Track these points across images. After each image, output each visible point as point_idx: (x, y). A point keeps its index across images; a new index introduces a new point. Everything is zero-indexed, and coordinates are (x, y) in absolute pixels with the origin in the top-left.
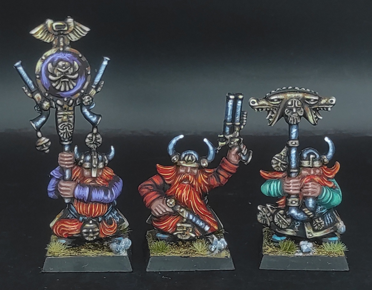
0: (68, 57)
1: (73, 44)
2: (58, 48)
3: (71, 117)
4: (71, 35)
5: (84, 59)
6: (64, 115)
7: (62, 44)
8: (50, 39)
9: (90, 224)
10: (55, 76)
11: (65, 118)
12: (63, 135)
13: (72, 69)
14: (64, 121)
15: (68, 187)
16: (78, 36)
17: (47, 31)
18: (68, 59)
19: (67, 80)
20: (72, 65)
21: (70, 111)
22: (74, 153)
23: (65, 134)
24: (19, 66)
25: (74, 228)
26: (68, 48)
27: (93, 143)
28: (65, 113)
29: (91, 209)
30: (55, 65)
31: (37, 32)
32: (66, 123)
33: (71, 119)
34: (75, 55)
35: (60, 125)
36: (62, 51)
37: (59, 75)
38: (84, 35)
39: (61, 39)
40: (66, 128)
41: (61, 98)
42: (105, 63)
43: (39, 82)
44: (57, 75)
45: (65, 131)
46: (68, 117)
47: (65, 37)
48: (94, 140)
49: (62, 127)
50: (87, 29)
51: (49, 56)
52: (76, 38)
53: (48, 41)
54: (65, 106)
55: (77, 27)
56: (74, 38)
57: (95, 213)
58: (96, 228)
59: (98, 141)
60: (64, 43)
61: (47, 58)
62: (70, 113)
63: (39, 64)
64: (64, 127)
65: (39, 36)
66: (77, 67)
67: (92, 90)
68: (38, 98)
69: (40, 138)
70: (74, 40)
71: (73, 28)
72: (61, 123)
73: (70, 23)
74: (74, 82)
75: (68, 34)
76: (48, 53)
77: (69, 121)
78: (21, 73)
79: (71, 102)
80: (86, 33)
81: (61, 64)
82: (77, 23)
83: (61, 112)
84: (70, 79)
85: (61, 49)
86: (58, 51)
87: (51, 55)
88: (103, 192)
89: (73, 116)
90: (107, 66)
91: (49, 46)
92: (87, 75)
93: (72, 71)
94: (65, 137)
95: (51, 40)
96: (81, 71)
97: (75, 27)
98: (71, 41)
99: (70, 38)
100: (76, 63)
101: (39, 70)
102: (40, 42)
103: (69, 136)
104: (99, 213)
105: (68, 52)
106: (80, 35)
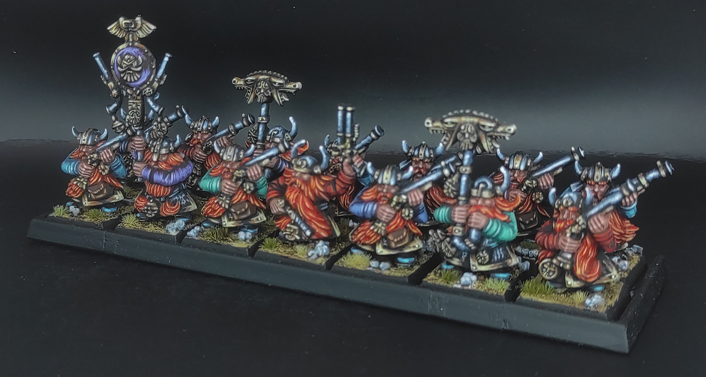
0: (134, 52)
1: (142, 41)
2: (128, 43)
3: (139, 105)
4: (139, 32)
5: (150, 54)
6: (134, 103)
7: (131, 40)
8: (122, 34)
9: (151, 203)
10: (122, 68)
11: (134, 105)
12: (133, 121)
13: (136, 62)
14: (133, 108)
15: (139, 167)
16: (145, 33)
17: (119, 27)
18: (134, 53)
19: (131, 72)
20: (136, 59)
21: (138, 100)
23: (134, 120)
24: (96, 57)
25: (142, 204)
26: (136, 44)
27: (159, 130)
28: (135, 101)
29: (153, 190)
30: (123, 58)
31: (112, 29)
32: (135, 111)
33: (139, 107)
34: (141, 50)
35: (130, 112)
36: (131, 46)
37: (125, 67)
38: (150, 33)
39: (131, 35)
40: (135, 115)
41: (131, 88)
42: (166, 59)
43: (113, 72)
44: (124, 67)
45: (134, 117)
46: (137, 105)
47: (134, 34)
48: (159, 128)
49: (132, 114)
50: (153, 27)
51: (121, 50)
52: (143, 35)
53: (121, 37)
54: (134, 95)
55: (144, 25)
56: (141, 35)
57: (157, 194)
58: (155, 206)
59: (163, 129)
60: (133, 38)
61: (119, 51)
62: (138, 102)
63: (114, 56)
64: (133, 113)
65: (113, 32)
66: (141, 61)
67: (155, 82)
68: (111, 86)
69: (114, 121)
70: (141, 37)
71: (140, 26)
72: (131, 110)
73: (138, 21)
74: (138, 74)
75: (136, 31)
76: (121, 47)
77: (138, 109)
78: (98, 63)
79: (138, 92)
80: (151, 31)
81: (126, 57)
82: (144, 22)
83: (131, 100)
84: (134, 71)
85: (130, 44)
86: (128, 46)
87: (122, 49)
88: (162, 175)
89: (140, 104)
90: (168, 62)
91: (122, 41)
92: (152, 69)
93: (136, 64)
94: (134, 123)
95: (122, 36)
96: (144, 66)
97: (142, 24)
98: (139, 38)
99: (138, 35)
100: (140, 58)
101: (113, 62)
102: (114, 36)
103: (137, 122)
104: (160, 194)
105: (137, 47)
106: (146, 33)
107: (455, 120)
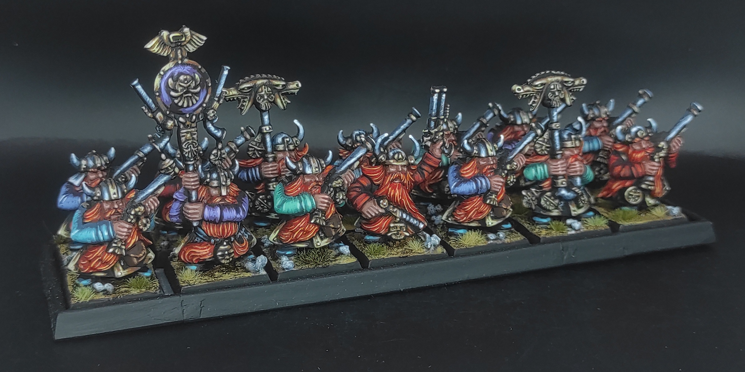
0: (188, 70)
1: (190, 56)
2: (176, 61)
3: (195, 134)
4: (188, 45)
5: (203, 70)
6: (187, 133)
8: (167, 52)
9: (225, 246)
10: (176, 91)
11: (189, 135)
12: (188, 154)
13: (194, 82)
14: (187, 139)
15: (196, 209)
16: (196, 46)
17: (163, 44)
18: (188, 72)
19: (190, 95)
20: (193, 78)
21: (193, 127)
22: (199, 171)
23: (190, 153)
24: (137, 85)
25: (206, 252)
26: (186, 60)
28: (188, 130)
29: (223, 230)
30: (176, 80)
31: (153, 45)
32: (190, 141)
33: (195, 136)
34: (194, 67)
35: (185, 144)
36: (181, 63)
37: (181, 90)
39: (179, 51)
40: (190, 147)
41: (183, 114)
42: (226, 73)
43: (159, 99)
44: (179, 91)
45: (189, 150)
46: (192, 135)
47: (183, 49)
51: (168, 70)
52: (194, 48)
53: (165, 55)
54: (188, 123)
55: (194, 37)
56: (191, 48)
57: (228, 233)
58: (231, 249)
60: (182, 55)
61: (165, 72)
62: (193, 130)
63: (157, 80)
64: (188, 145)
65: (155, 50)
66: (199, 80)
67: (215, 103)
68: (160, 117)
69: (164, 160)
70: (191, 51)
71: (189, 38)
72: (185, 142)
73: (187, 32)
74: (197, 96)
75: (185, 45)
76: (166, 67)
77: (193, 139)
78: (140, 92)
79: (194, 117)
80: (203, 42)
81: (182, 78)
82: (193, 32)
83: (184, 130)
84: (192, 93)
85: (180, 62)
86: (177, 65)
87: (169, 70)
88: (235, 210)
90: (228, 76)
91: (166, 60)
92: (208, 87)
93: (194, 85)
94: (190, 156)
95: (168, 53)
96: (202, 84)
97: (192, 35)
98: (188, 52)
99: (187, 49)
100: (197, 76)
101: (157, 87)
103: (194, 154)
104: (231, 233)
105: (188, 64)
106: (198, 45)
107: (543, 81)
